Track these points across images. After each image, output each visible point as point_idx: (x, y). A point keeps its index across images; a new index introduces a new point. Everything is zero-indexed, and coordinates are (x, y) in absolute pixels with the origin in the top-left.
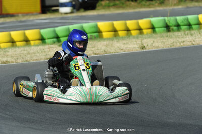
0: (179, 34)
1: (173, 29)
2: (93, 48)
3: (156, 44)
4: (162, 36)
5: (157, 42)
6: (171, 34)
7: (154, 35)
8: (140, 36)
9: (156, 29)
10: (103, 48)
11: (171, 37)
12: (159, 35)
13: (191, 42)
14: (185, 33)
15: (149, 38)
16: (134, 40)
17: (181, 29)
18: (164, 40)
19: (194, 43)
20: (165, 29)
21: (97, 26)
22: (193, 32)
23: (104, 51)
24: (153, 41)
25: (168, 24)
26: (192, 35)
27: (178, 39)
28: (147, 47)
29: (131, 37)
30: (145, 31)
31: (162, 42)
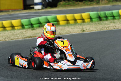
0: (107, 22)
1: (103, 19)
3: (91, 29)
5: (92, 27)
6: (101, 22)
7: (91, 23)
8: (83, 23)
9: (93, 19)
10: (59, 31)
11: (101, 24)
12: (94, 23)
13: (113, 27)
14: (110, 22)
15: (88, 24)
16: (78, 26)
17: (108, 19)
18: (96, 26)
19: (115, 28)
20: (98, 19)
21: (56, 18)
22: (115, 21)
23: (59, 33)
24: (90, 27)
25: (100, 16)
26: (114, 23)
27: (105, 25)
28: (86, 31)
29: (77, 24)
30: (86, 20)
31: (95, 27)
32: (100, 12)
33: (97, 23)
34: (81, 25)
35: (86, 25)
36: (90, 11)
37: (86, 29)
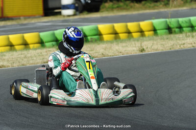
0: (181, 36)
1: (175, 31)
2: (91, 51)
3: (155, 47)
4: (162, 39)
5: (157, 44)
6: (172, 36)
7: (155, 37)
8: (141, 38)
9: (158, 31)
10: (102, 51)
11: (172, 40)
12: (160, 37)
13: (191, 44)
14: (186, 35)
15: (150, 40)
16: (133, 43)
17: (183, 31)
19: (194, 45)
20: (167, 31)
21: (97, 29)
22: (194, 34)
23: (102, 54)
24: (153, 44)
25: (170, 25)
26: (193, 37)
27: (178, 41)
28: (147, 50)
29: (132, 40)
30: (146, 33)
31: (162, 44)
32: (170, 19)
33: (165, 37)
34: (138, 40)
35: (146, 41)
36: (153, 18)
37: (147, 48)
